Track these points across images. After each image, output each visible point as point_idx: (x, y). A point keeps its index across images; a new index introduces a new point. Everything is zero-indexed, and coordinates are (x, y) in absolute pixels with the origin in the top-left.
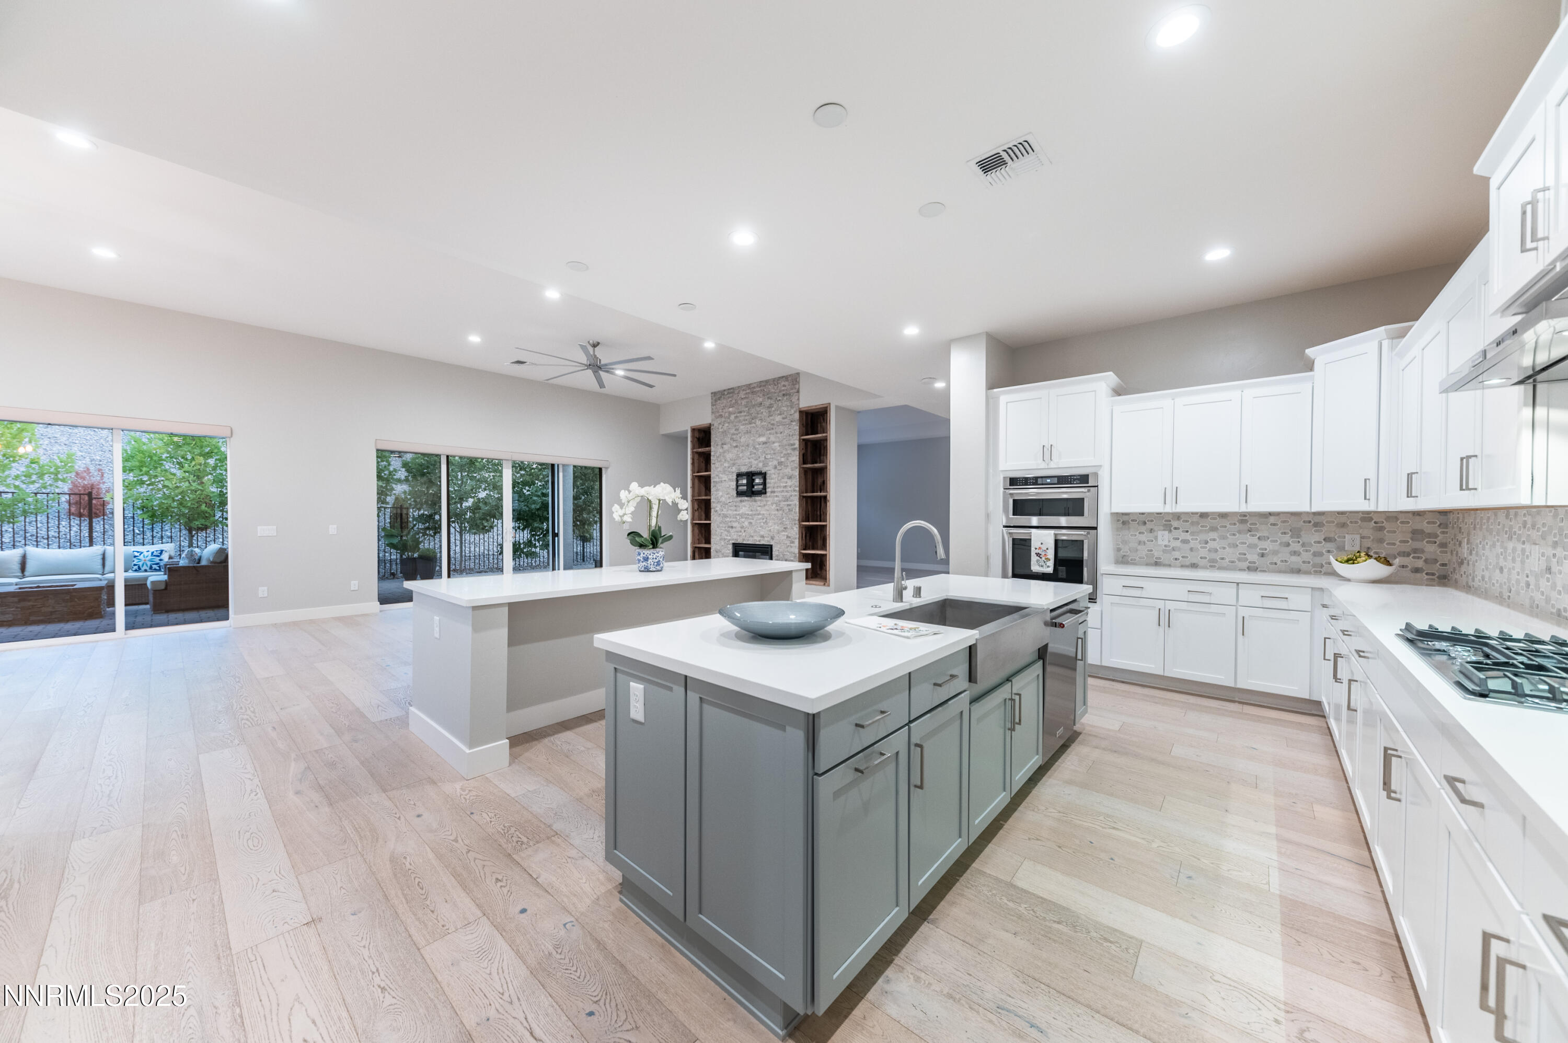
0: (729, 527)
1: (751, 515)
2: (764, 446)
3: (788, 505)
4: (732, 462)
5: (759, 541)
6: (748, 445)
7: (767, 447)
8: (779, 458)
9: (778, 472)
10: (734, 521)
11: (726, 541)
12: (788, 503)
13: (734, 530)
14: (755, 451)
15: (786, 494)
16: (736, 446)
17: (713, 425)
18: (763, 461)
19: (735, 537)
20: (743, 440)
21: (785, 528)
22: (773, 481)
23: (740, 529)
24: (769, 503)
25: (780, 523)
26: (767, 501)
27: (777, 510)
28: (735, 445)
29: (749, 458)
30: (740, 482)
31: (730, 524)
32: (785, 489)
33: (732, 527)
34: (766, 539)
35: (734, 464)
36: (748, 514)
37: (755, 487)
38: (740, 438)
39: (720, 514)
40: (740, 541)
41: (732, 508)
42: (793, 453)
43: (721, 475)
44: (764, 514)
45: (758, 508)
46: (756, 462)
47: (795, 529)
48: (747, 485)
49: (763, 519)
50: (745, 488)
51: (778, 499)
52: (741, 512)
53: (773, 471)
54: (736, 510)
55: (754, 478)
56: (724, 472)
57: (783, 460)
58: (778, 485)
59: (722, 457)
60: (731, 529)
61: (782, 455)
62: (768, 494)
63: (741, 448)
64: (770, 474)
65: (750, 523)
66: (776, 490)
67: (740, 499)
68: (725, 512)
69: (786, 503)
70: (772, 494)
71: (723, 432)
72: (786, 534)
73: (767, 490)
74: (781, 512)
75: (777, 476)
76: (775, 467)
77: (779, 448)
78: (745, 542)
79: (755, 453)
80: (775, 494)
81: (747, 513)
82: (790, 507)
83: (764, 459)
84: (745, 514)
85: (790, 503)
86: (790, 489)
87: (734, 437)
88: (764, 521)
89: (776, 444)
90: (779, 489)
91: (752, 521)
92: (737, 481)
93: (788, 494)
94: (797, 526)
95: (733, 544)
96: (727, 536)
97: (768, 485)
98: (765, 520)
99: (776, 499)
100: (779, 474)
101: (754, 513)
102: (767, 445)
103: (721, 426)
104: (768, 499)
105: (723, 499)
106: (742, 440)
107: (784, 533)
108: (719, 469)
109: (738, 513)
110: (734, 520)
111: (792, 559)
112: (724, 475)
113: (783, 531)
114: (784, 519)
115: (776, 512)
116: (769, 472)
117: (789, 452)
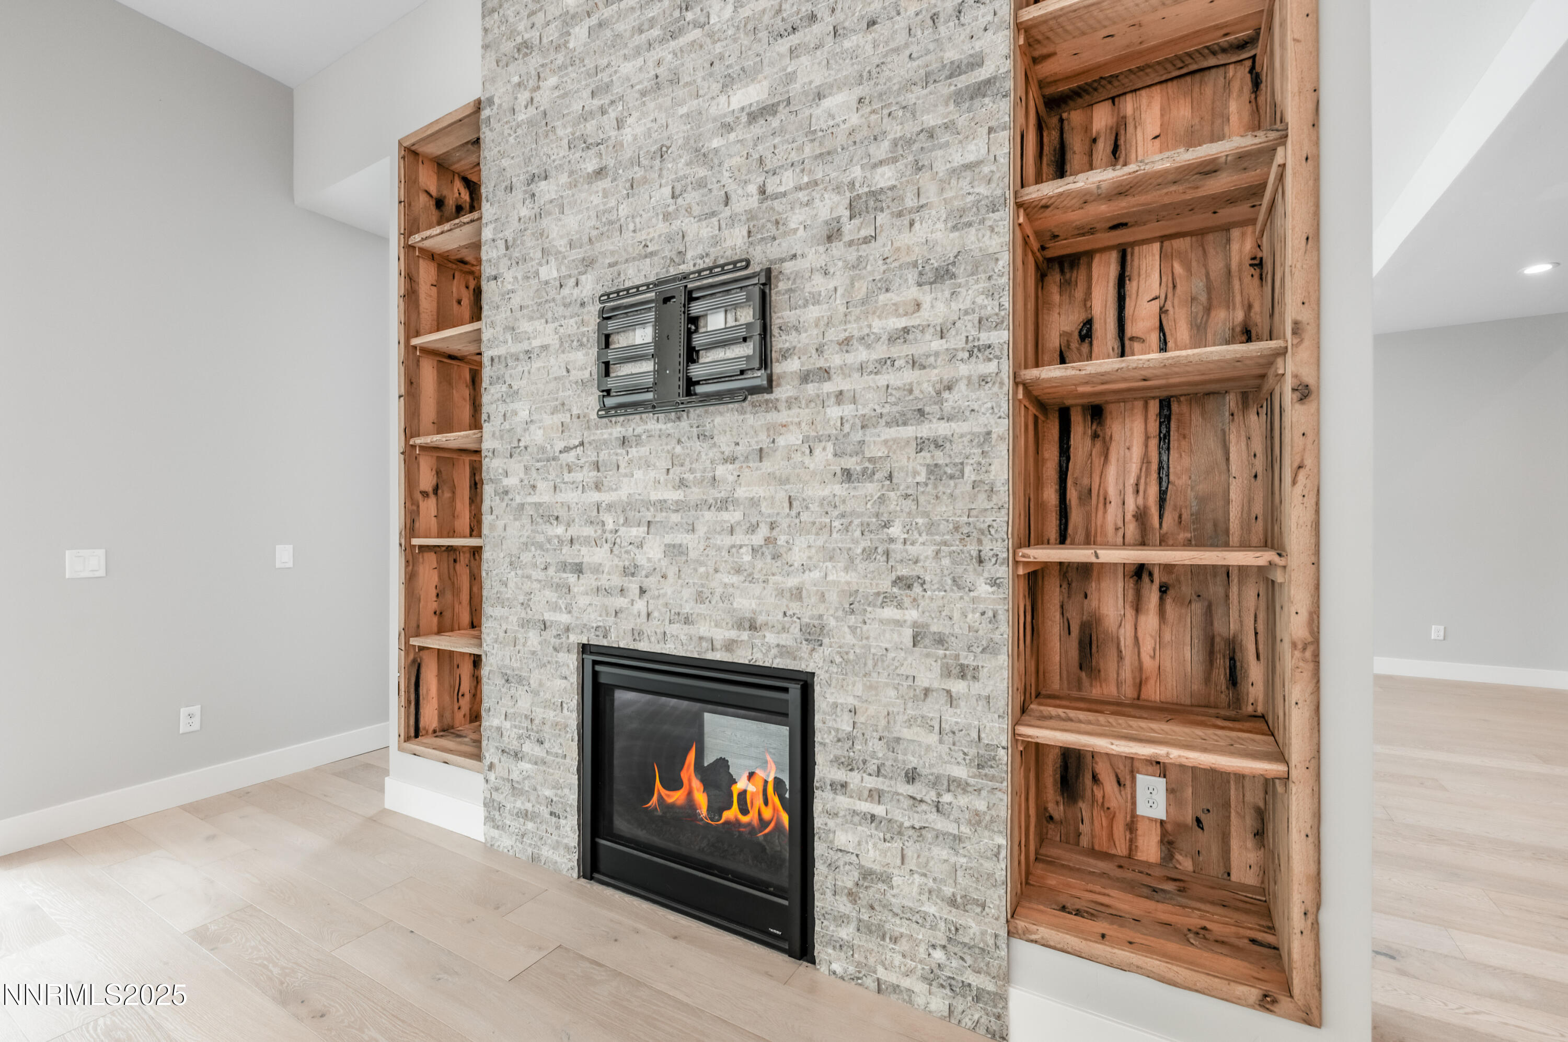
0: (564, 567)
1: (679, 507)
2: (758, 129)
3: (921, 445)
4: (577, 254)
5: (730, 645)
6: (662, 153)
7: (782, 130)
8: (856, 172)
9: (852, 255)
10: (587, 541)
11: (549, 634)
12: (925, 430)
13: (589, 580)
14: (702, 172)
15: (909, 376)
16: (600, 173)
17: (490, 101)
18: (751, 216)
19: (593, 618)
20: (634, 129)
21: (904, 583)
22: (813, 313)
23: (617, 581)
24: (792, 438)
25: (869, 554)
26: (775, 430)
27: (847, 475)
28: (591, 166)
29: (667, 217)
30: (621, 341)
31: (568, 554)
32: (900, 351)
33: (579, 569)
34: (771, 638)
35: (588, 263)
36: (661, 505)
37: (707, 357)
38: (620, 124)
39: (522, 506)
40: (620, 639)
41: (578, 476)
42: (962, 121)
43: (525, 326)
44: (754, 503)
45: (722, 471)
46: (706, 230)
47: (984, 589)
48: (659, 350)
49: (753, 529)
50: (648, 366)
51: (847, 410)
52: (622, 495)
53: (814, 256)
54: (598, 487)
55: (696, 308)
56: (540, 311)
57: (885, 177)
58: (853, 329)
59: (529, 242)
60: (572, 578)
61: (881, 150)
62: (782, 392)
63: (625, 175)
64: (797, 275)
65: (675, 551)
66: (835, 359)
67: (616, 429)
68: (544, 495)
69: (909, 431)
70: (811, 389)
71: (531, 123)
72: (912, 615)
73: (778, 368)
74: (871, 488)
75: (840, 280)
76: (832, 235)
77: (854, 119)
78: (643, 646)
79: (701, 184)
80: (829, 387)
81: (654, 496)
82: (940, 458)
83: (753, 202)
84: (648, 504)
85: (941, 429)
86: (937, 345)
87: (590, 127)
88: (758, 539)
89: (835, 101)
90: (861, 355)
91: (681, 538)
92: (606, 341)
93: (925, 382)
94: (1003, 572)
95: (585, 649)
96: (555, 608)
97: (779, 342)
98: (763, 531)
99: (834, 412)
100: (858, 264)
101: (695, 494)
102: (775, 123)
103: (524, 96)
104: (783, 416)
105: (537, 436)
106: (627, 134)
107: (890, 612)
108: (516, 301)
109: (605, 497)
110: (589, 531)
111: (961, 772)
112: (539, 325)
113: (886, 599)
114: (895, 531)
115: (839, 489)
116: (788, 267)
117: (930, 120)
